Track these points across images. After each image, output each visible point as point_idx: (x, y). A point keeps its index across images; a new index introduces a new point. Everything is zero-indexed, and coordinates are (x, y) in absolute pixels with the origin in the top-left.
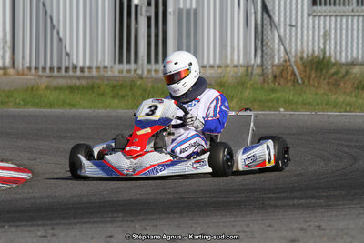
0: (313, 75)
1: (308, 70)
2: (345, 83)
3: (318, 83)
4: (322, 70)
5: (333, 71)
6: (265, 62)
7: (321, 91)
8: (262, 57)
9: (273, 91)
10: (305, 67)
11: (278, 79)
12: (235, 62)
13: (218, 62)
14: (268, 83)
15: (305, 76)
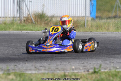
0: (39, 20)
1: (37, 18)
2: (51, 23)
3: (41, 23)
4: (42, 18)
5: (46, 19)
6: (21, 15)
7: (42, 26)
8: (20, 13)
9: (24, 26)
10: (36, 17)
11: (26, 21)
12: (10, 16)
13: (3, 16)
14: (22, 23)
15: (36, 20)
